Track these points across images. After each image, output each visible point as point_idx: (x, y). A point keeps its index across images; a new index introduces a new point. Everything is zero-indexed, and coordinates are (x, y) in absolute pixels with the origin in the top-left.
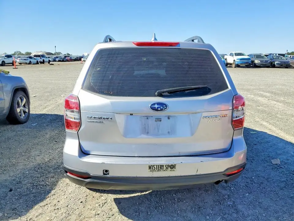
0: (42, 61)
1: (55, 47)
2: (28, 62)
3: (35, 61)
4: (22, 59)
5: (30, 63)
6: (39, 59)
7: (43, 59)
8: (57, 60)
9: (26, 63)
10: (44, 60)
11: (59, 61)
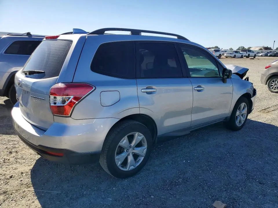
0: (247, 55)
1: (275, 41)
2: (233, 56)
3: (240, 55)
4: (228, 53)
5: (235, 57)
6: (245, 54)
7: (248, 53)
8: (269, 55)
9: (231, 57)
10: (249, 55)
11: (271, 56)
